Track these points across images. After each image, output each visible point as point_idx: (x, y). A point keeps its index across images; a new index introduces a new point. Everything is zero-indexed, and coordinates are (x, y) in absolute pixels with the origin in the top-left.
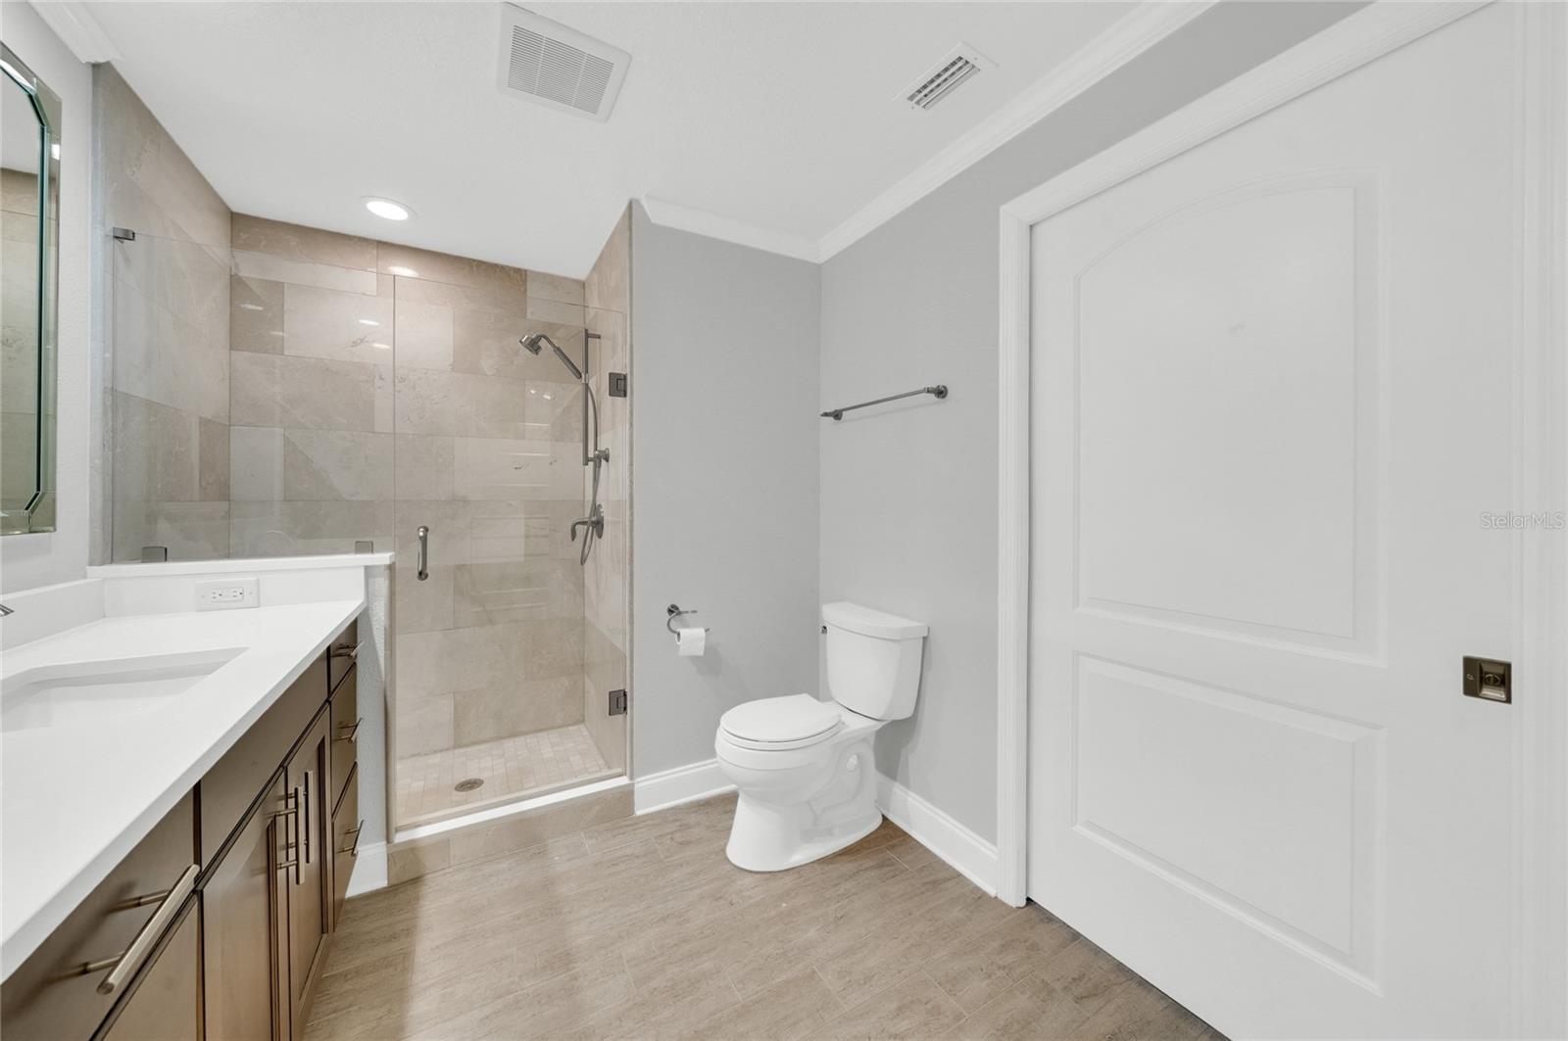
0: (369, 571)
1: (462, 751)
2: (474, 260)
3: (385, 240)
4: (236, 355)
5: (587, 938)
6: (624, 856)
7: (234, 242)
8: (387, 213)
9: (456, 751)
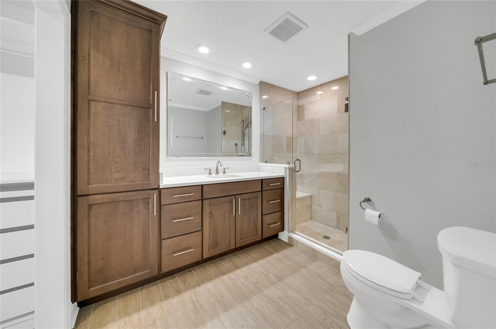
0: (285, 168)
1: (338, 230)
2: (343, 77)
3: (322, 83)
4: (298, 122)
5: (289, 281)
6: (326, 279)
7: (298, 99)
8: (312, 79)
9: (337, 229)
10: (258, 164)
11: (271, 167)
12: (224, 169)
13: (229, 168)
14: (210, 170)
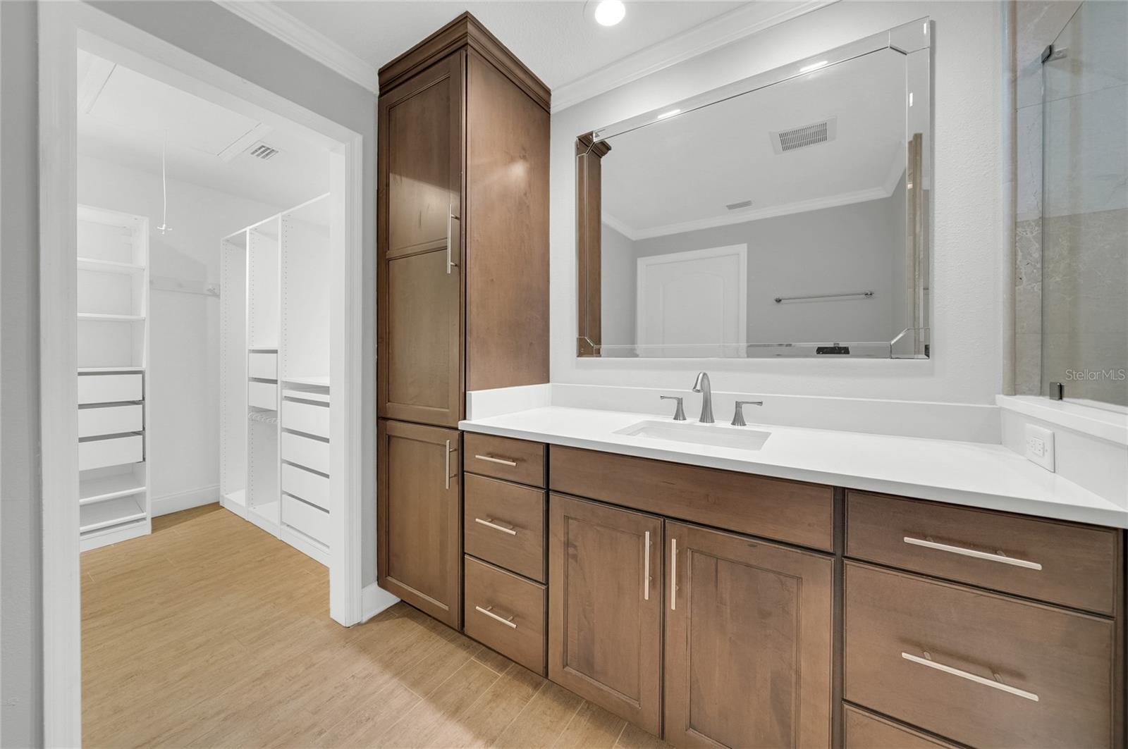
10: (994, 402)
11: (1048, 432)
12: (738, 405)
13: (760, 403)
14: (680, 402)
